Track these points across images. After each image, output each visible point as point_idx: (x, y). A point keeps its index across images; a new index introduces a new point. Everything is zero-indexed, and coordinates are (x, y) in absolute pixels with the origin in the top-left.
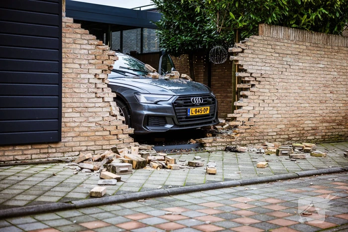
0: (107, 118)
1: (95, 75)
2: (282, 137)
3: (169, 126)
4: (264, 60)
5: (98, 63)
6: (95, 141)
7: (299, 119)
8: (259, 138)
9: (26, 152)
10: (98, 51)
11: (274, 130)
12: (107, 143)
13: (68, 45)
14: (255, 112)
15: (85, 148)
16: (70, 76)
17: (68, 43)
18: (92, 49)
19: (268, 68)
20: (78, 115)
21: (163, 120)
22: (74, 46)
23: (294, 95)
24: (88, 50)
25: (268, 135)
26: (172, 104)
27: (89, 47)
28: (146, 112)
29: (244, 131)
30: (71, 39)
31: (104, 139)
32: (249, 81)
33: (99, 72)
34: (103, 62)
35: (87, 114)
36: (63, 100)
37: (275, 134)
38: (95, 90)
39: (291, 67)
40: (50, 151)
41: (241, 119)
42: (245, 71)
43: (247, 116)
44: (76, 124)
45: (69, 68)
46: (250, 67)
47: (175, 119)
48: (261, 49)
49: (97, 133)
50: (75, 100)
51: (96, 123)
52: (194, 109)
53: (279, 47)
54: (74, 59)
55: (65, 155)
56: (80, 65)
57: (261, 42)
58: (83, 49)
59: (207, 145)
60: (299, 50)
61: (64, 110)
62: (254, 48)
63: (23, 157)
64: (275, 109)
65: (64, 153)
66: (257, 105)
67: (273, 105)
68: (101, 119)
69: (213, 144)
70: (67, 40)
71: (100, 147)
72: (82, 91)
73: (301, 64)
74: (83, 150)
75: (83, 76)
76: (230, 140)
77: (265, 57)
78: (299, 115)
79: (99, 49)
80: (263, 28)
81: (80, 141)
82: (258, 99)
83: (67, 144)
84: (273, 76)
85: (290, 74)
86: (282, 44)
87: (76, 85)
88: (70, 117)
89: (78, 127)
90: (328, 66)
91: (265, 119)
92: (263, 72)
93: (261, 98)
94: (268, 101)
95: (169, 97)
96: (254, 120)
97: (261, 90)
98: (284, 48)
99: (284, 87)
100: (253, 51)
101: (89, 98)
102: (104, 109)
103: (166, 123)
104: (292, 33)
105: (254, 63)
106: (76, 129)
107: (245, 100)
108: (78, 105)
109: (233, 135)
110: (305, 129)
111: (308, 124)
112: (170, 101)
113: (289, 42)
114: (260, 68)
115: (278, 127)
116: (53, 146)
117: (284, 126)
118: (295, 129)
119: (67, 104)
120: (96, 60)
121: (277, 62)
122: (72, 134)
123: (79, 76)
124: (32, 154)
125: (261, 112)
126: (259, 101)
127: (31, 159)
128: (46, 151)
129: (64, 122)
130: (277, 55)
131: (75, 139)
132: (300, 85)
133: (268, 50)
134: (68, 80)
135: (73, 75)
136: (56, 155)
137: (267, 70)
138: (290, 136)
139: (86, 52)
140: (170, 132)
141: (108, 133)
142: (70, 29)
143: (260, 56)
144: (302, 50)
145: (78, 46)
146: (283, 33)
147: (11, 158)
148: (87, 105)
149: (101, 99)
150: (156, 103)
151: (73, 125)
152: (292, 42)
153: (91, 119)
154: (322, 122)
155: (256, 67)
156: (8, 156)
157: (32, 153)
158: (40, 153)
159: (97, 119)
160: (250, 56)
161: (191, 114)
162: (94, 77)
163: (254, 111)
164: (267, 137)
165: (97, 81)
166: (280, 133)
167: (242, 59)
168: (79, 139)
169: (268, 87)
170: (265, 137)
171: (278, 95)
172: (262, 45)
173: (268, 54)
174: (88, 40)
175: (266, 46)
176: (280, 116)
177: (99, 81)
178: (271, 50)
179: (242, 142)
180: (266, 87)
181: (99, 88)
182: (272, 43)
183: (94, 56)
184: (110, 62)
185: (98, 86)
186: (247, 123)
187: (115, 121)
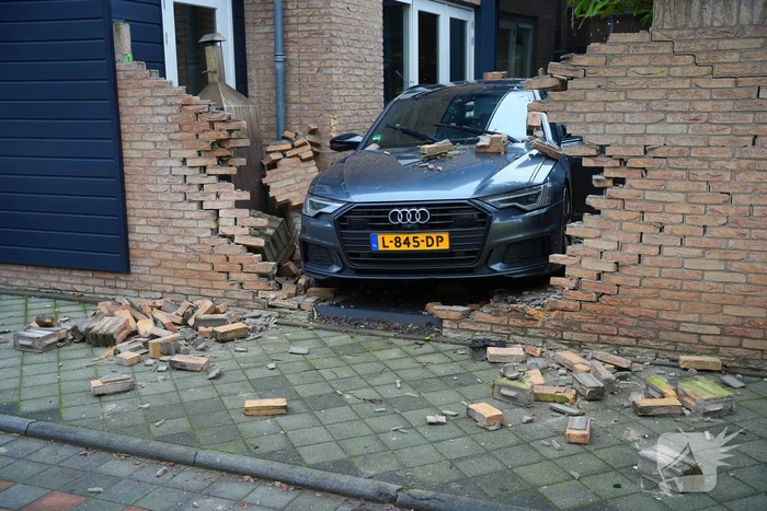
0: (206, 240)
1: (184, 161)
2: (747, 343)
3: (335, 269)
4: (660, 106)
5: (188, 139)
6: (187, 279)
9: (87, 282)
10: (186, 115)
11: (706, 319)
12: (208, 285)
13: (131, 110)
14: (619, 256)
15: (171, 288)
16: (139, 163)
17: (132, 107)
18: (173, 114)
19: (678, 129)
20: (156, 230)
21: (328, 255)
22: (142, 111)
24: (166, 116)
25: (677, 330)
26: (335, 221)
27: (167, 110)
29: (572, 305)
30: (135, 100)
31: (202, 278)
33: (190, 154)
34: (197, 136)
36: (129, 204)
37: (715, 330)
38: (184, 188)
40: (118, 284)
41: (576, 273)
43: (591, 265)
44: (154, 246)
46: (592, 129)
48: (643, 71)
49: (189, 266)
50: (150, 205)
51: (186, 247)
52: (390, 237)
53: (735, 57)
54: (143, 133)
55: (141, 294)
56: (155, 143)
57: (642, 50)
58: (157, 114)
59: (445, 324)
61: (131, 221)
62: (607, 72)
63: (84, 289)
64: (715, 255)
65: (138, 291)
66: (634, 238)
67: (705, 242)
68: (195, 240)
69: (464, 325)
70: (129, 102)
71: (196, 291)
72: (160, 189)
74: (168, 290)
75: (160, 163)
77: (661, 94)
79: (187, 111)
81: (163, 276)
82: (639, 221)
83: (142, 277)
84: (707, 151)
87: (151, 179)
88: (142, 231)
89: (156, 250)
91: (666, 283)
92: (652, 142)
93: (654, 218)
94: (680, 230)
96: (616, 279)
97: (648, 196)
99: (762, 187)
100: (602, 82)
101: (172, 203)
102: (201, 224)
103: (331, 264)
106: (155, 255)
107: (592, 220)
108: (155, 213)
109: (533, 310)
112: (333, 216)
114: (639, 129)
115: (727, 310)
116: (122, 277)
117: (761, 313)
119: (137, 211)
120: (181, 134)
121: (729, 105)
122: (149, 262)
123: (153, 164)
124: (94, 286)
125: (646, 261)
126: (641, 228)
127: (94, 293)
128: (112, 283)
129: (136, 241)
130: (729, 83)
131: (153, 271)
133: (678, 71)
134: (136, 171)
135: (144, 162)
136: (128, 293)
139: (162, 119)
141: (209, 267)
142: (133, 81)
143: (636, 95)
145: (149, 111)
147: (69, 287)
148: (169, 214)
149: (195, 206)
150: (317, 217)
151: (149, 246)
153: (178, 240)
155: (620, 129)
156: (65, 283)
157: (95, 284)
158: (105, 286)
159: (188, 241)
160: (591, 96)
161: (381, 248)
162: (179, 164)
163: (618, 254)
164: (673, 336)
165: (187, 172)
166: (739, 331)
167: (561, 106)
168: (160, 271)
169: (682, 186)
170: (663, 335)
171: (732, 211)
172: (645, 60)
173: (678, 84)
174: (164, 97)
175: (668, 61)
176: (742, 278)
177: (192, 172)
178: (692, 70)
179: (566, 335)
180: (672, 185)
181: (190, 184)
182: (693, 47)
183: (177, 126)
184: (212, 136)
185: (189, 180)
186: (592, 286)
187: (222, 247)
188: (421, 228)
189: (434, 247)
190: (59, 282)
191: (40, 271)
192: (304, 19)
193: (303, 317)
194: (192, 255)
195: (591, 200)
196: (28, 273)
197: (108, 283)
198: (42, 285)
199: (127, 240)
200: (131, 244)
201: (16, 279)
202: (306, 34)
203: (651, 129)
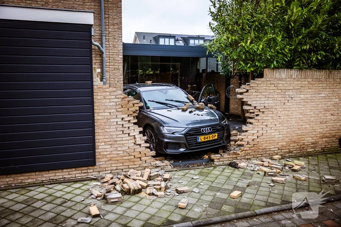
0: (132, 147)
1: (122, 119)
2: (283, 151)
3: (182, 150)
4: (267, 96)
5: (124, 111)
6: (123, 163)
7: (300, 137)
8: (262, 153)
9: (71, 173)
10: (124, 102)
11: (276, 147)
12: (133, 163)
13: (100, 101)
15: (115, 168)
16: (102, 121)
17: (100, 99)
18: (119, 101)
19: (271, 102)
20: (109, 146)
21: (178, 145)
22: (105, 100)
23: (296, 119)
24: (116, 102)
26: (184, 134)
27: (117, 100)
28: (166, 140)
29: (248, 149)
30: (102, 96)
31: (130, 161)
32: (254, 113)
33: (125, 116)
34: (128, 109)
35: (116, 146)
36: (96, 137)
37: (277, 149)
38: (122, 129)
39: (293, 99)
40: (89, 171)
41: (247, 140)
42: (250, 105)
43: (251, 137)
44: (108, 153)
45: (100, 116)
46: (254, 102)
47: (187, 145)
48: (265, 88)
49: (124, 158)
50: (107, 137)
51: (123, 151)
52: (203, 137)
53: (281, 85)
54: (104, 109)
55: (100, 173)
56: (110, 113)
57: (265, 83)
58: (112, 102)
59: (216, 160)
60: (300, 85)
61: (97, 144)
62: (258, 88)
63: (70, 176)
64: (277, 131)
65: (99, 172)
66: (261, 129)
67: (276, 128)
68: (127, 148)
69: (221, 160)
70: (99, 97)
71: (127, 167)
72: (112, 130)
73: (303, 96)
75: (112, 120)
76: (235, 156)
77: (268, 93)
78: (300, 134)
79: (125, 100)
80: (266, 72)
81: (111, 164)
82: (262, 125)
83: (101, 166)
84: (276, 107)
85: (292, 104)
86: (285, 82)
87: (107, 127)
88: (102, 147)
90: (329, 95)
91: (268, 139)
92: (266, 105)
93: (266, 124)
94: (271, 126)
95: (183, 129)
96: (258, 140)
97: (264, 118)
98: (286, 85)
99: (286, 115)
100: (256, 90)
101: (117, 135)
102: (130, 141)
103: (181, 148)
104: (294, 73)
105: (257, 99)
106: (108, 156)
107: (250, 126)
108: (109, 140)
109: (239, 152)
110: (305, 144)
111: (309, 140)
112: (183, 133)
113: (292, 80)
114: (263, 102)
115: (279, 144)
116: (91, 168)
117: (285, 143)
118: (296, 144)
119: (100, 140)
120: (122, 109)
121: (280, 96)
122: (105, 160)
123: (109, 121)
124: (75, 174)
125: (264, 135)
126: (263, 126)
127: (75, 177)
128: (86, 171)
129: (99, 152)
130: (280, 91)
131: (107, 163)
132: (302, 111)
133: (271, 88)
134: (101, 124)
135: (105, 121)
136: (93, 173)
137: (269, 103)
138: (291, 150)
139: (114, 104)
140: (182, 154)
141: (133, 157)
142: (101, 89)
143: (263, 94)
144: (303, 85)
145: (108, 101)
146: (285, 73)
147: (61, 177)
148: (115, 139)
149: (127, 135)
150: (173, 133)
151: (105, 153)
152: (294, 80)
153: (119, 149)
154: (322, 138)
155: (260, 102)
156: (58, 176)
158: (82, 173)
159: (124, 149)
160: (254, 94)
161: (200, 141)
163: (258, 134)
164: (269, 152)
165: (124, 123)
166: (281, 148)
167: (247, 97)
168: (110, 162)
169: (271, 115)
170: (267, 152)
171: (280, 120)
172: (265, 85)
173: (271, 91)
174: (115, 96)
175: (269, 86)
176: (282, 136)
177: (125, 123)
178: (274, 88)
179: (246, 157)
180: (269, 115)
181: (125, 127)
182: (275, 83)
183: (121, 106)
184: (134, 109)
185: (124, 126)
186: (252, 143)
187: (138, 149)
188: (210, 133)
189: (214, 138)
190: (55, 176)
191: (43, 173)
192: (112, 64)
194: (126, 154)
196: (36, 175)
197: (83, 172)
198: (44, 179)
199: (95, 152)
200: (96, 154)
201: (27, 179)
202: (113, 69)
203: (266, 102)
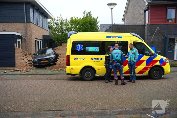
3: (37, 64)
22: (17, 51)
26: (38, 60)
27: (20, 51)
32: (59, 55)
35: (20, 62)
36: (16, 60)
43: (59, 62)
45: (16, 55)
49: (22, 65)
50: (18, 60)
52: (43, 61)
56: (19, 54)
61: (16, 62)
62: (59, 48)
65: (16, 68)
66: (62, 60)
68: (23, 63)
69: (49, 68)
75: (19, 56)
76: (53, 67)
79: (22, 51)
80: (63, 44)
87: (18, 58)
88: (17, 62)
94: (65, 59)
96: (61, 63)
97: (62, 57)
114: (62, 52)
116: (14, 67)
122: (18, 65)
125: (63, 62)
141: (24, 65)
142: (16, 49)
143: (61, 50)
149: (23, 60)
155: (60, 52)
156: (7, 68)
157: (11, 68)
160: (58, 50)
162: (21, 56)
167: (56, 51)
172: (62, 48)
177: (23, 57)
178: (65, 48)
179: (57, 68)
183: (21, 53)
184: (25, 53)
186: (59, 64)
187: (26, 63)
189: (46, 62)
191: (4, 67)
193: (34, 69)
195: (58, 58)
196: (2, 68)
199: (15, 63)
201: (0, 68)
202: (29, 44)
